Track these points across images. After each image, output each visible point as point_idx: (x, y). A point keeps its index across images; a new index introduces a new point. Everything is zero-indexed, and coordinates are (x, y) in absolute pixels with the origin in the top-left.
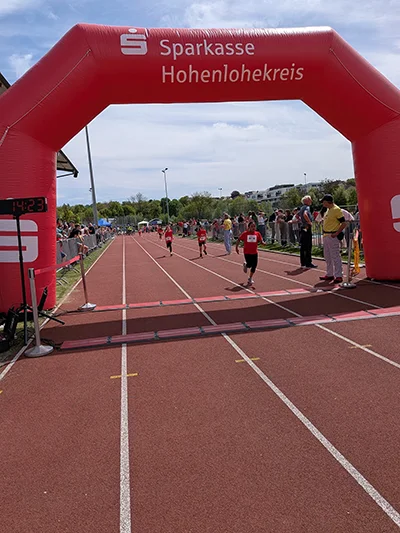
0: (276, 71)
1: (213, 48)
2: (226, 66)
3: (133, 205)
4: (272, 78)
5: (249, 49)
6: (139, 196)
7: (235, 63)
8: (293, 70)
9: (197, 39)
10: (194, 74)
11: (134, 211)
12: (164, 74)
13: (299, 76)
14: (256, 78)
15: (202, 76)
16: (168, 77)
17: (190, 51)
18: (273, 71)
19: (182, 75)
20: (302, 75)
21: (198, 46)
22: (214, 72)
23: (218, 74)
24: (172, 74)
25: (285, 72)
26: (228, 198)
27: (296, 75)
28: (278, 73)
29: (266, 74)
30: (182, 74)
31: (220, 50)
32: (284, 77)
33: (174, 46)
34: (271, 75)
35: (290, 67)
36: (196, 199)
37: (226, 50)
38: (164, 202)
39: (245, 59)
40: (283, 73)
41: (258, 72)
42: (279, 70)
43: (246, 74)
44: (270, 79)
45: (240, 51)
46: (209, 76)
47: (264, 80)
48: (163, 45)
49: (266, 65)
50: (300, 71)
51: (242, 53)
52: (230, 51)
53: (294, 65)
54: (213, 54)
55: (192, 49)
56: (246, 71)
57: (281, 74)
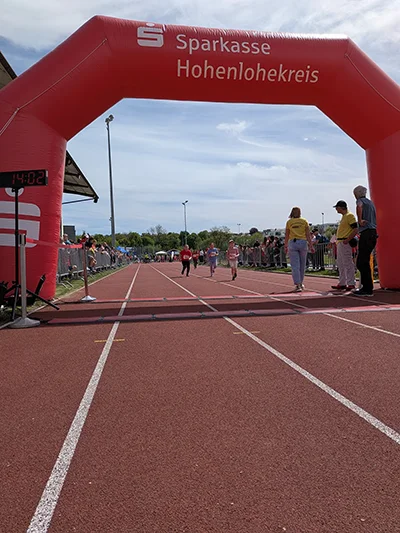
0: (291, 72)
1: (228, 46)
2: (241, 64)
3: (152, 237)
4: (287, 79)
5: (265, 49)
6: (159, 228)
7: (250, 61)
8: (308, 72)
9: (212, 36)
10: (209, 69)
11: (153, 242)
12: (180, 67)
13: (314, 79)
14: (271, 77)
15: (218, 72)
16: (183, 71)
17: (206, 47)
18: (288, 72)
19: (197, 69)
20: (317, 78)
21: (214, 43)
22: (230, 69)
23: (233, 71)
24: (187, 68)
25: (300, 74)
26: (246, 234)
27: (311, 77)
28: (294, 74)
29: (281, 75)
31: (236, 48)
32: (299, 78)
33: (191, 41)
34: (286, 75)
35: (305, 69)
36: (215, 233)
37: (242, 48)
38: (183, 235)
39: (261, 58)
40: (299, 75)
41: (273, 72)
42: (294, 71)
43: (261, 73)
44: (285, 80)
45: (256, 50)
46: (224, 72)
47: (279, 80)
48: (178, 39)
49: (281, 66)
50: (315, 74)
51: (258, 52)
52: (246, 50)
53: (309, 67)
54: (228, 51)
55: (208, 45)
56: (261, 70)
57: (297, 76)
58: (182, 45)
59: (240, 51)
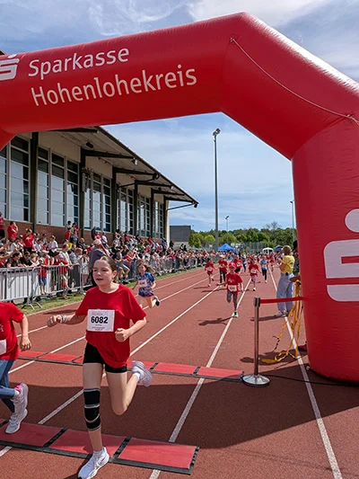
0: (158, 78)
1: (81, 62)
2: (96, 79)
4: (155, 86)
5: (123, 56)
7: (106, 74)
8: (180, 73)
9: (64, 54)
10: (64, 93)
12: (35, 96)
13: (192, 80)
14: (136, 88)
15: (74, 94)
16: (40, 99)
17: (57, 68)
19: (54, 99)
20: (194, 78)
21: (67, 61)
22: (85, 88)
23: (89, 90)
24: (42, 95)
25: (170, 77)
27: (186, 80)
28: (162, 80)
29: (147, 83)
30: (51, 94)
31: (89, 63)
32: (171, 83)
33: (43, 64)
34: (154, 82)
35: (175, 71)
37: (96, 61)
39: (119, 68)
40: (169, 79)
41: (135, 82)
42: (162, 75)
43: (122, 85)
44: (154, 89)
45: (112, 60)
46: (80, 93)
47: (147, 90)
48: (31, 66)
49: (144, 71)
50: (190, 73)
51: (114, 61)
52: (101, 61)
53: (179, 66)
54: (81, 67)
55: (60, 65)
56: (121, 81)
57: (167, 81)
58: (34, 71)
59: (94, 64)
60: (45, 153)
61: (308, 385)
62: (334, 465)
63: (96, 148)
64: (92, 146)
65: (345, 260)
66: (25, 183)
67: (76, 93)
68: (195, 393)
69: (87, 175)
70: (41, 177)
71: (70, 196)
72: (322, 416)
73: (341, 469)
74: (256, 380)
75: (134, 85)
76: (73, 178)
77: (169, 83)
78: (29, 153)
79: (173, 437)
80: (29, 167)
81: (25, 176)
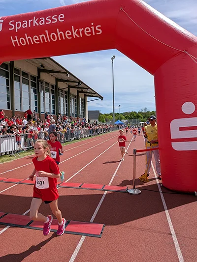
0: (81, 30)
1: (38, 22)
2: (47, 31)
4: (79, 35)
5: (61, 18)
7: (52, 28)
8: (93, 27)
9: (28, 17)
10: (29, 39)
12: (13, 41)
13: (99, 32)
14: (69, 36)
15: (34, 40)
16: (15, 43)
17: (25, 25)
18: (78, 31)
19: (23, 43)
20: (100, 30)
21: (30, 21)
22: (41, 36)
23: (43, 37)
24: (17, 40)
27: (96, 31)
28: (83, 32)
29: (75, 33)
30: (22, 40)
31: (42, 22)
32: (88, 33)
33: (17, 23)
34: (78, 33)
35: (90, 26)
37: (46, 21)
39: (59, 25)
40: (87, 31)
41: (68, 33)
42: (83, 29)
43: (61, 35)
44: (78, 36)
45: (55, 20)
46: (38, 39)
47: (75, 37)
48: (10, 24)
49: (73, 27)
50: (98, 28)
51: (56, 21)
52: (49, 21)
53: (92, 24)
54: (38, 25)
55: (26, 23)
56: (60, 32)
57: (86, 32)
58: (12, 27)
59: (45, 23)
60: (18, 71)
61: (161, 194)
62: (173, 232)
63: (46, 68)
64: (44, 67)
65: (181, 129)
66: (8, 88)
67: (35, 39)
68: (103, 198)
69: (41, 83)
70: (16, 84)
71: (33, 95)
72: (168, 209)
73: (176, 234)
74: (134, 192)
75: (67, 35)
76: (34, 85)
77: (87, 33)
78: (9, 71)
79: (92, 220)
80: (9, 79)
81: (8, 84)
